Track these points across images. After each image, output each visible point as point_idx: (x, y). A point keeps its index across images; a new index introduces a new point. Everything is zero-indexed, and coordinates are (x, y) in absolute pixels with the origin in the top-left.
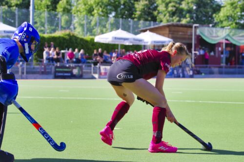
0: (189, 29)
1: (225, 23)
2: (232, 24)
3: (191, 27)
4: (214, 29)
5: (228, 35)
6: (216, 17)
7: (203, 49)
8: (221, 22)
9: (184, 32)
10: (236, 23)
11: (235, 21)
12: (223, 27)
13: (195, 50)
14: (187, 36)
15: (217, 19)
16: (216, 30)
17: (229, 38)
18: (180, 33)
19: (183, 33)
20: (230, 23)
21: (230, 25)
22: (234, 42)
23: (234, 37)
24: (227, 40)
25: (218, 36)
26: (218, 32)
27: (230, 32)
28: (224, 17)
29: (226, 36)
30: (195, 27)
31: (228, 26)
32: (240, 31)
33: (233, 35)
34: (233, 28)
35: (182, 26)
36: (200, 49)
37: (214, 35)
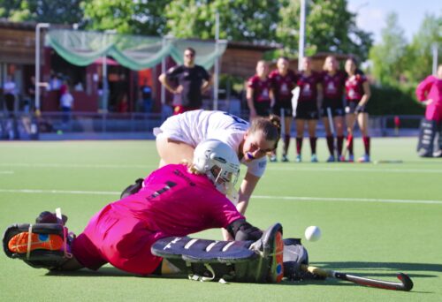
0: (29, 33)
1: (106, 22)
2: (121, 24)
3: (32, 29)
4: (83, 35)
5: (114, 48)
6: (86, 7)
7: (60, 78)
8: (99, 19)
9: (16, 40)
10: (131, 23)
11: (128, 17)
12: (101, 31)
13: (42, 81)
14: (23, 50)
15: (89, 14)
16: (87, 37)
17: (114, 55)
18: (9, 43)
19: (14, 43)
20: (117, 21)
21: (116, 26)
22: (125, 63)
23: (125, 53)
24: (110, 58)
25: (90, 51)
26: (91, 40)
27: (118, 41)
28: (104, 8)
29: (108, 51)
30: (42, 30)
31: (112, 29)
32: (139, 39)
33: (124, 48)
34: (125, 33)
35: (13, 26)
36: (53, 77)
37: (84, 47)
